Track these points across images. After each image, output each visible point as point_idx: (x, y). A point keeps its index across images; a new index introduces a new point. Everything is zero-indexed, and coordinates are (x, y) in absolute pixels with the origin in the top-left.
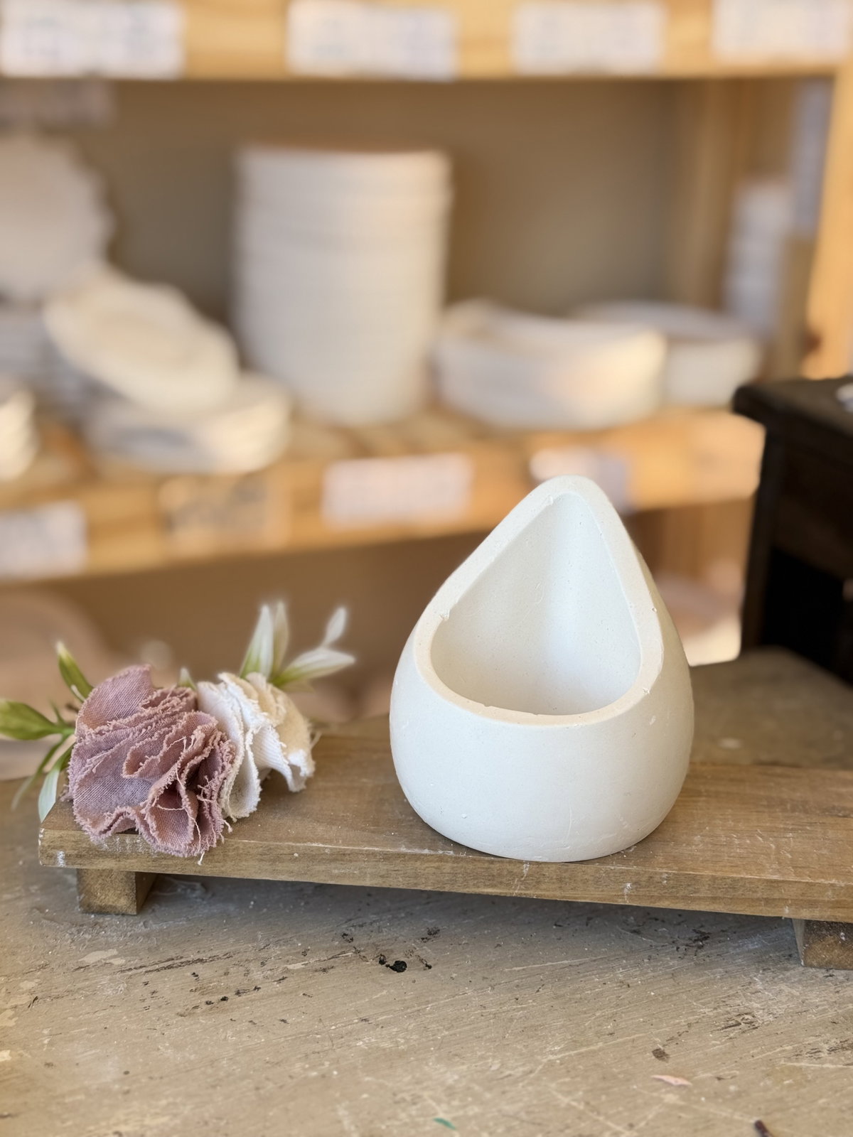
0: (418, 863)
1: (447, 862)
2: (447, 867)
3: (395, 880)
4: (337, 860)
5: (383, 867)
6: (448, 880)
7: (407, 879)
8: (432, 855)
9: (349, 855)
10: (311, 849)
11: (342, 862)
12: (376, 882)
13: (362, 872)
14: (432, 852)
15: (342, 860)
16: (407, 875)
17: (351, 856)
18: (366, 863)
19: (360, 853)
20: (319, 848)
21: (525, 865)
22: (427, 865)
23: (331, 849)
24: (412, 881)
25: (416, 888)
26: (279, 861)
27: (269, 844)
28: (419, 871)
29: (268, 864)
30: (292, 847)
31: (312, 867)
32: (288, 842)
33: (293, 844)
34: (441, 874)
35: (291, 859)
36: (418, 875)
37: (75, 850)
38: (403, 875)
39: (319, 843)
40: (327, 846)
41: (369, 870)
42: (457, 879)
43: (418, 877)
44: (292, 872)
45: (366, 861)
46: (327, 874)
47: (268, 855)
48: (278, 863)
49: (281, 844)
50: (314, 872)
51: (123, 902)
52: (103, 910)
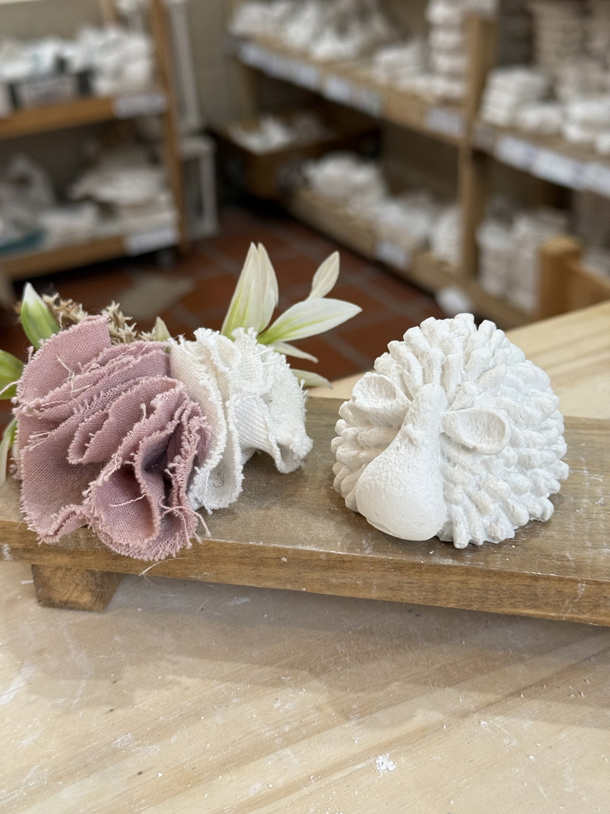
0: (437, 577)
1: (476, 576)
2: (476, 582)
3: (408, 595)
4: (336, 568)
5: (393, 578)
6: (476, 597)
7: (424, 593)
8: (456, 567)
9: (350, 562)
10: (300, 552)
11: (342, 571)
12: (385, 595)
13: (367, 583)
14: (456, 563)
15: (341, 568)
16: (423, 589)
17: (352, 563)
18: (372, 573)
19: (364, 560)
20: (312, 553)
21: (579, 585)
22: (448, 578)
23: (328, 554)
24: (430, 596)
25: (434, 605)
26: (263, 565)
27: (251, 546)
28: (440, 585)
29: (250, 568)
30: (279, 549)
31: (304, 574)
32: (273, 543)
33: (280, 546)
34: (467, 589)
35: (278, 564)
36: (437, 589)
37: (21, 543)
38: (419, 589)
39: (312, 545)
40: (321, 551)
41: (375, 581)
42: (488, 596)
43: (438, 591)
44: (280, 579)
45: (372, 570)
46: (323, 584)
47: (249, 557)
48: (262, 568)
49: (266, 545)
50: (307, 581)
51: (87, 599)
52: (65, 606)
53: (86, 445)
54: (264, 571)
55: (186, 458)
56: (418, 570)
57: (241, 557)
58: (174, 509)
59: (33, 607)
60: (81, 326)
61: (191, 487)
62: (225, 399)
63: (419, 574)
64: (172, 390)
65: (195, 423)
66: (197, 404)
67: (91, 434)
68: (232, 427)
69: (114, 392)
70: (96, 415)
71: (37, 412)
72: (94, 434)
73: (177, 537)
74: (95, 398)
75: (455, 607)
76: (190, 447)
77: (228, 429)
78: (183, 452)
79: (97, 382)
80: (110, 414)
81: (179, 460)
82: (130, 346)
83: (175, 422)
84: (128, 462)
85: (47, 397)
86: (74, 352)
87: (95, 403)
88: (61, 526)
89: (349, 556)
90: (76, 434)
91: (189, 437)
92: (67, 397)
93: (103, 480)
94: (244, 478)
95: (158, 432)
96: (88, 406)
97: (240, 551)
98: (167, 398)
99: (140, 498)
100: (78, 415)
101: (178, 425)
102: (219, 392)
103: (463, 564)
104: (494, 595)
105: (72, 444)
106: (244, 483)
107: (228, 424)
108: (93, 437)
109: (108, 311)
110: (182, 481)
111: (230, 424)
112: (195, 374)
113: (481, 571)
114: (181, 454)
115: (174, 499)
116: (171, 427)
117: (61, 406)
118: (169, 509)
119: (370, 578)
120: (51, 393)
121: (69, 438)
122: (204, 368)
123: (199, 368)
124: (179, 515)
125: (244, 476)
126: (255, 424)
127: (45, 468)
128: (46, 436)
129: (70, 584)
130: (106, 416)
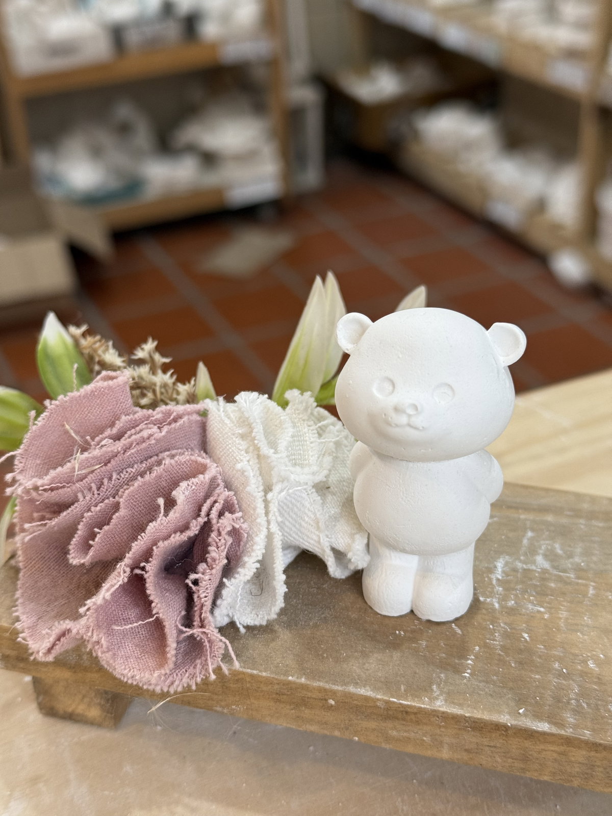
0: (527, 744)
1: (579, 748)
2: (579, 755)
3: (489, 759)
4: (397, 718)
5: (471, 739)
6: (577, 773)
7: (510, 760)
8: (552, 735)
9: (415, 714)
10: (351, 696)
11: (404, 723)
12: (459, 757)
13: (436, 740)
14: (554, 730)
15: (404, 720)
16: (509, 755)
17: (419, 716)
18: (443, 730)
19: (434, 713)
20: (367, 699)
22: (542, 747)
23: (387, 702)
24: (518, 764)
25: (523, 775)
26: (305, 705)
27: (290, 682)
28: (530, 753)
29: (288, 707)
30: (325, 690)
31: (356, 721)
32: (319, 681)
33: (327, 686)
34: (566, 761)
35: (323, 705)
36: (527, 757)
37: (14, 650)
38: (503, 754)
39: (368, 688)
40: (379, 697)
41: (447, 740)
42: (594, 773)
43: (528, 760)
44: (326, 723)
45: (443, 726)
46: (380, 735)
47: (288, 695)
48: (303, 708)
49: (308, 682)
50: (359, 729)
51: (94, 713)
52: (71, 717)
53: (91, 542)
54: (306, 713)
55: (212, 568)
56: (503, 732)
57: (277, 694)
58: (196, 631)
59: (31, 714)
60: (95, 387)
61: (219, 602)
62: (268, 489)
63: (504, 738)
64: (201, 476)
65: (227, 522)
66: (232, 493)
67: (96, 530)
68: (274, 528)
69: (130, 474)
70: (106, 503)
71: (34, 494)
72: (101, 529)
73: (198, 666)
74: (106, 481)
75: (550, 781)
76: (217, 554)
77: (268, 528)
78: (209, 560)
79: (109, 462)
80: (122, 505)
81: (204, 570)
82: (155, 413)
83: (202, 520)
84: (138, 571)
85: (47, 479)
86: (86, 418)
87: (105, 487)
88: (54, 645)
89: (415, 707)
90: (80, 527)
91: (218, 540)
92: (69, 480)
93: (104, 598)
94: (287, 590)
95: (178, 534)
96: (96, 492)
97: (276, 687)
98: (194, 487)
99: (151, 620)
100: (83, 502)
101: (205, 523)
102: (260, 478)
103: (563, 732)
104: (602, 772)
105: (74, 540)
106: (286, 596)
107: (268, 522)
108: (99, 533)
109: (142, 349)
110: (206, 597)
111: (272, 523)
112: (233, 451)
113: (587, 743)
114: (206, 562)
115: (196, 619)
116: (196, 526)
117: (63, 490)
118: (189, 632)
119: (441, 735)
120: (53, 473)
121: (71, 530)
122: (243, 445)
123: (239, 444)
124: (201, 639)
125: (287, 588)
126: (304, 520)
127: (48, 556)
128: (45, 525)
129: (75, 694)
130: (116, 507)
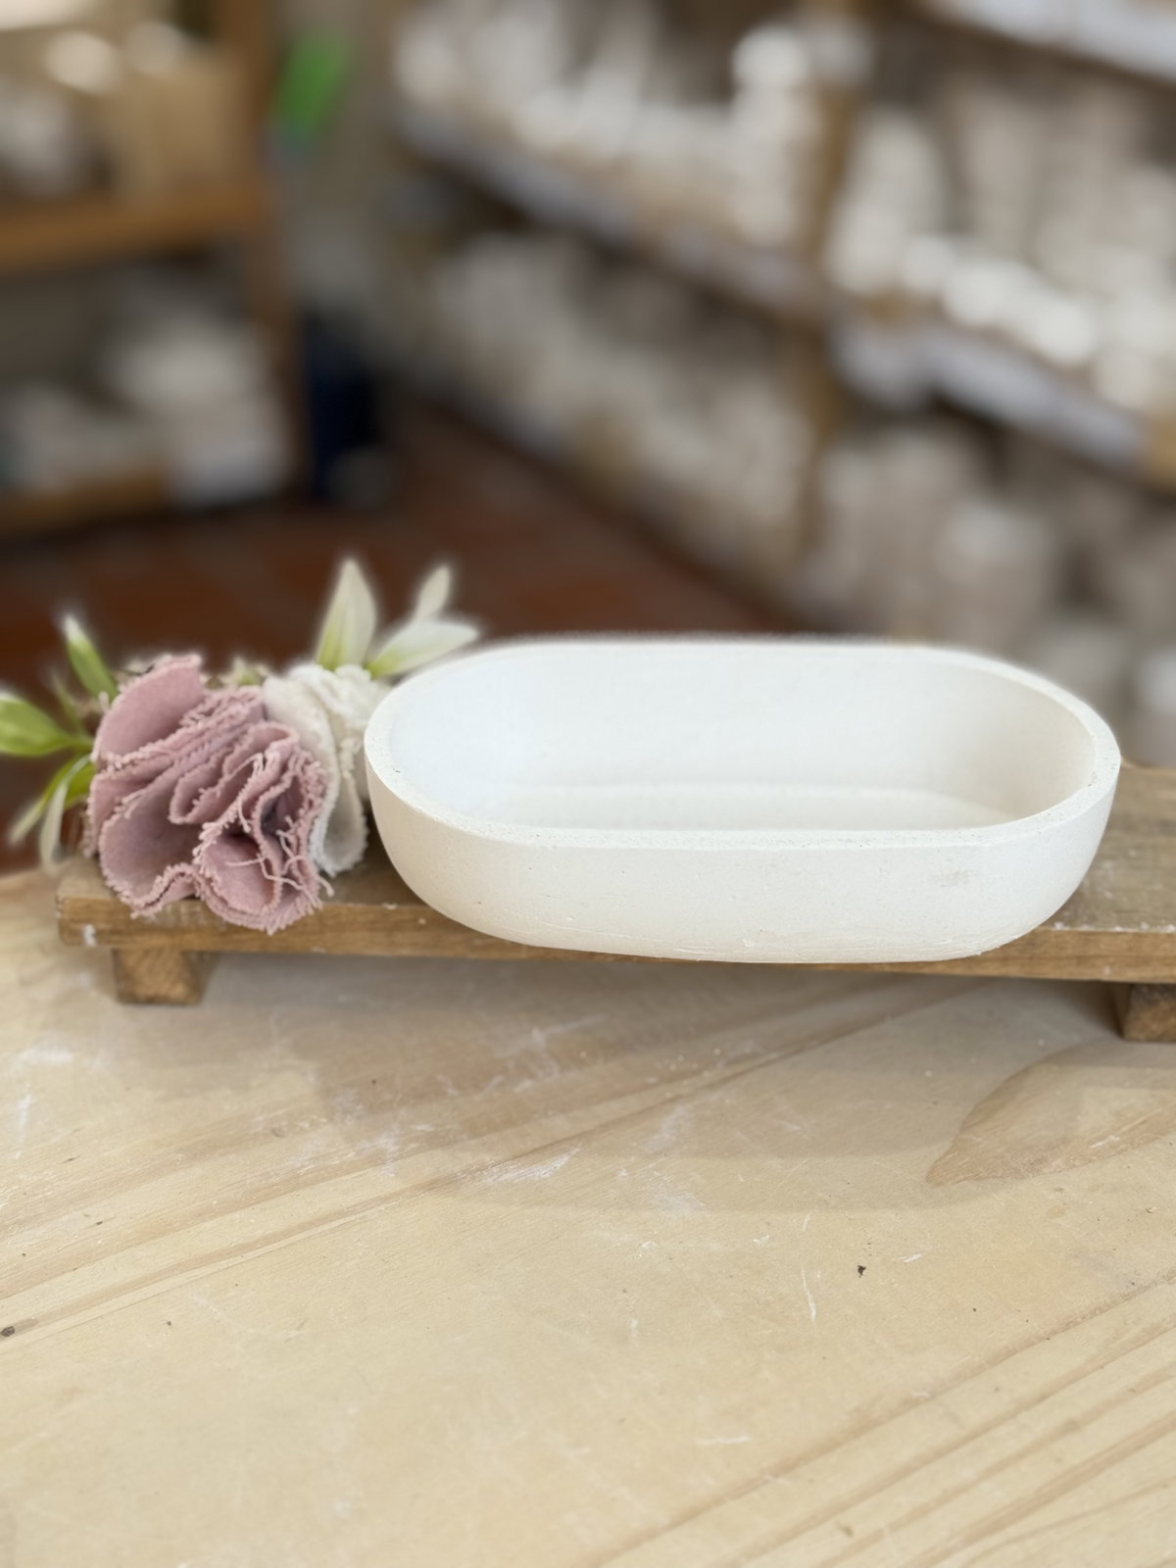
26: (397, 929)
27: (383, 909)
29: (382, 934)
30: (416, 911)
35: (415, 927)
37: (108, 923)
44: (418, 944)
47: (382, 922)
48: (396, 932)
49: (400, 907)
50: (447, 944)
51: (179, 991)
52: (152, 1001)
53: (194, 802)
54: (398, 937)
57: (372, 923)
64: (284, 740)
65: (312, 774)
66: (308, 752)
73: (296, 905)
83: (290, 777)
88: (164, 893)
90: (177, 791)
91: (309, 788)
95: (274, 788)
97: (371, 916)
98: (278, 749)
101: (293, 777)
105: (173, 803)
108: (204, 794)
116: (287, 781)
122: (313, 712)
128: (141, 795)
129: (160, 973)
